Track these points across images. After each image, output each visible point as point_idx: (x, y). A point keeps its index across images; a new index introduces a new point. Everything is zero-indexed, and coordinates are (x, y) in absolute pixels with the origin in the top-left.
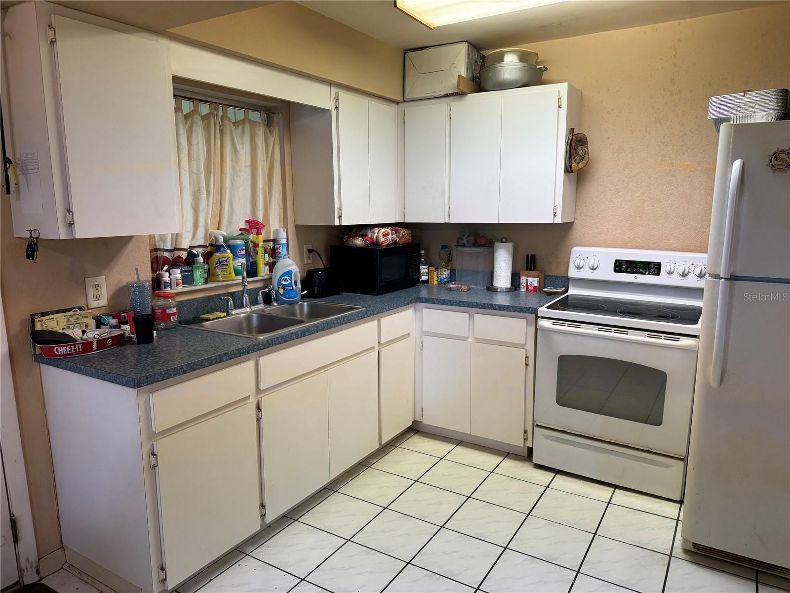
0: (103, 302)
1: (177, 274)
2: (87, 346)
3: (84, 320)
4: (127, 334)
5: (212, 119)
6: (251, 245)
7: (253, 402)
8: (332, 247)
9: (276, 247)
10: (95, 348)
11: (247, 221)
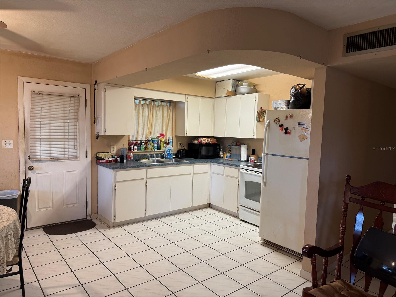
0: (115, 152)
1: (136, 147)
2: (107, 161)
3: (109, 156)
4: (118, 160)
5: (150, 105)
6: (159, 141)
7: (145, 180)
8: (188, 143)
9: (169, 142)
10: (109, 162)
11: (160, 134)
